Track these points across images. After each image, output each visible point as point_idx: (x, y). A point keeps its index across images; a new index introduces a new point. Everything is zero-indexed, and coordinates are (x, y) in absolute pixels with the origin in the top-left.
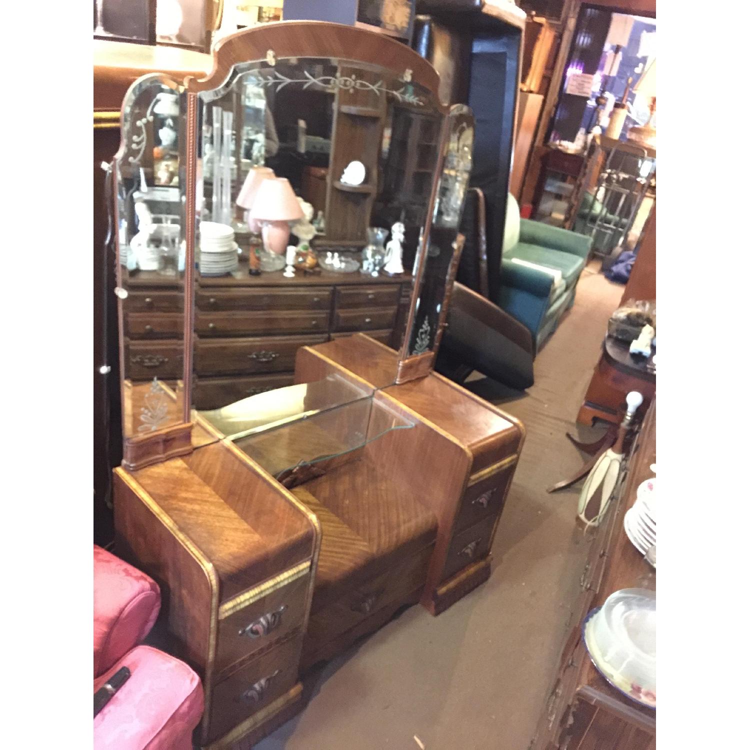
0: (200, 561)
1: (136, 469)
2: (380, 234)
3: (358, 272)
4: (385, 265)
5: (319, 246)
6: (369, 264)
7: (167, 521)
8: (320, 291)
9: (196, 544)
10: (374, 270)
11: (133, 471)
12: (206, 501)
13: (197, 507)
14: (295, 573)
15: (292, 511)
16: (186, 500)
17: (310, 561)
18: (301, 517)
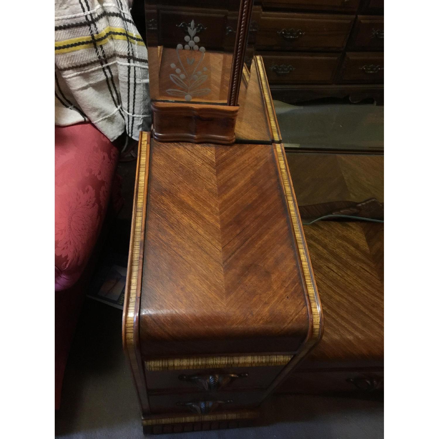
1: (160, 140)
11: (156, 140)
12: (202, 218)
13: (186, 220)
14: (262, 362)
15: (294, 288)
16: (182, 205)
17: (291, 357)
18: (300, 304)
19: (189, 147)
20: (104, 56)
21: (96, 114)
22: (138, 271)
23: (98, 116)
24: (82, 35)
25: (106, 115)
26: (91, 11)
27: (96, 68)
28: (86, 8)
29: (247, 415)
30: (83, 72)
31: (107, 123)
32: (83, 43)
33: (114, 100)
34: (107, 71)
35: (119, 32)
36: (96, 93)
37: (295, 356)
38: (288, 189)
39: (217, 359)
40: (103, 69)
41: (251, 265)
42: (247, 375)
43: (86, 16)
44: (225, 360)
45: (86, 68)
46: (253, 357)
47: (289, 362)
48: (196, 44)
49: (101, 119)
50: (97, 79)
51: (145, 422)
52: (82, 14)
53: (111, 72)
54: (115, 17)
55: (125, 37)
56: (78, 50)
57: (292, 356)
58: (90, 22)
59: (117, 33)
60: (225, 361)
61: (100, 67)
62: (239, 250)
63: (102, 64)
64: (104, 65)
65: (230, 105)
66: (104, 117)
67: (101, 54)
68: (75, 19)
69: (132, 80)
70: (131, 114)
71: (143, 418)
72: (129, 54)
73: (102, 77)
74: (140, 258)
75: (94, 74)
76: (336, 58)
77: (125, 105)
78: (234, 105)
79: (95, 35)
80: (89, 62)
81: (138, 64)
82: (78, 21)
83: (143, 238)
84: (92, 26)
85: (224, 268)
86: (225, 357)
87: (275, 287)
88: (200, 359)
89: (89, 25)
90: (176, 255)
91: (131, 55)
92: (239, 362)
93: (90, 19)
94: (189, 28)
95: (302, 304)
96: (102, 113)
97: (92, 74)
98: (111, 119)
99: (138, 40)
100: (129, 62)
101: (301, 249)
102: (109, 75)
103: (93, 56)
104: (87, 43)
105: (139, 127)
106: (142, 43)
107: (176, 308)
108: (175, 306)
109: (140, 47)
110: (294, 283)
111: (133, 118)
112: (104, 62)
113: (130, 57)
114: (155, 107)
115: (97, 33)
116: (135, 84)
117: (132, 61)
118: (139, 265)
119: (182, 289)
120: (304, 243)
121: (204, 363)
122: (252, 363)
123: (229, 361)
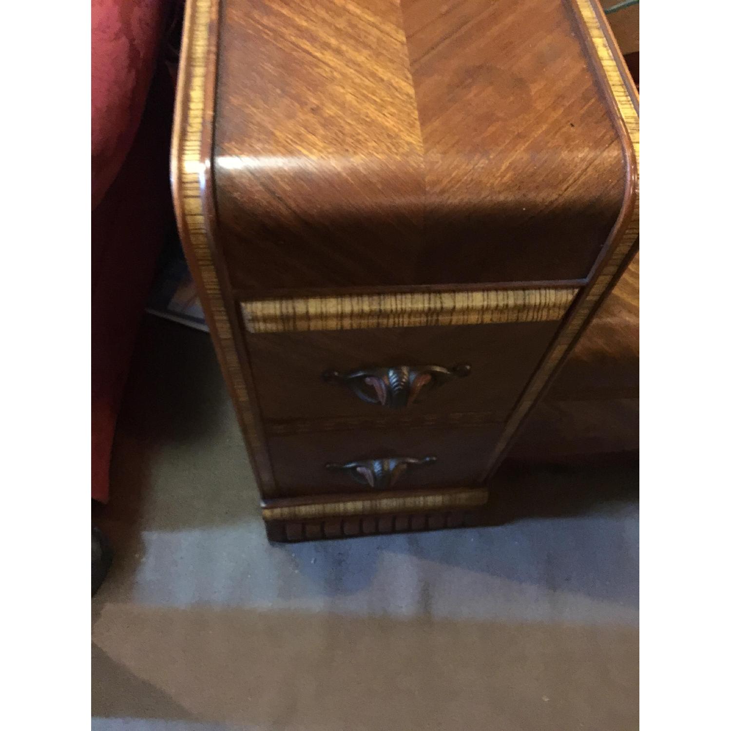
14: (507, 305)
15: (586, 108)
17: (573, 292)
18: (603, 136)
22: (206, 76)
29: (463, 497)
37: (583, 291)
39: (406, 298)
41: (480, 67)
42: (468, 367)
44: (424, 300)
46: (486, 294)
47: (571, 309)
51: (267, 513)
57: (576, 291)
60: (424, 304)
62: (447, 42)
71: (263, 505)
74: (209, 52)
83: (214, 16)
85: (413, 75)
86: (423, 292)
87: (539, 106)
88: (366, 299)
90: (296, 51)
92: (454, 307)
95: (608, 137)
101: (596, 37)
107: (301, 145)
108: (298, 142)
110: (585, 98)
118: (206, 66)
119: (315, 111)
120: (602, 27)
121: (375, 307)
122: (483, 310)
123: (432, 306)
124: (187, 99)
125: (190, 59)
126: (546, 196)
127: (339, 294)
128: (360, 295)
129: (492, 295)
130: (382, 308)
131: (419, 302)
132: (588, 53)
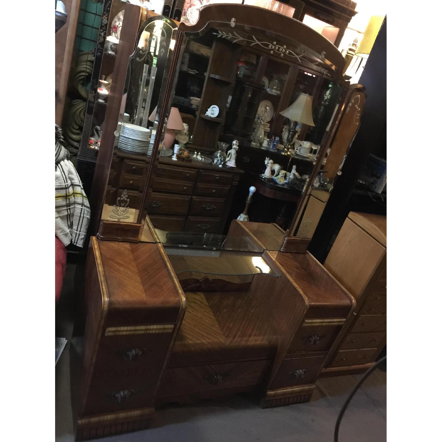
0: (103, 294)
1: (102, 240)
2: (224, 145)
3: (211, 164)
4: (226, 162)
5: (190, 148)
6: (218, 160)
7: (100, 269)
8: (190, 170)
9: (107, 286)
10: (221, 164)
11: (100, 240)
12: (129, 268)
13: (122, 269)
15: (173, 291)
16: (118, 263)
17: (174, 325)
19: (117, 243)
20: (69, 203)
21: (60, 231)
23: (61, 232)
24: (62, 193)
25: (65, 232)
26: (68, 183)
27: (64, 209)
28: (66, 182)
30: (58, 210)
31: (64, 237)
32: (61, 197)
33: (68, 225)
34: (69, 210)
35: (79, 193)
36: (61, 220)
37: (176, 325)
38: (166, 259)
40: (67, 209)
41: (154, 284)
43: (66, 185)
45: (60, 208)
47: (174, 329)
48: (126, 198)
49: (62, 234)
50: (63, 214)
52: (64, 184)
53: (70, 211)
54: (78, 187)
55: (81, 195)
56: (58, 199)
58: (66, 188)
59: (78, 194)
61: (66, 208)
62: (147, 279)
63: (67, 207)
64: (68, 208)
65: (138, 224)
66: (63, 233)
67: (68, 202)
68: (61, 186)
69: (82, 215)
70: (78, 232)
72: (82, 203)
73: (66, 213)
75: (63, 211)
76: (182, 219)
77: (75, 227)
78: (140, 224)
79: (68, 194)
80: (62, 205)
81: (85, 208)
82: (61, 187)
84: (67, 190)
85: (142, 285)
87: (165, 290)
89: (66, 189)
91: (83, 203)
93: (67, 187)
94: (124, 192)
96: (63, 231)
97: (62, 211)
98: (66, 235)
99: (86, 197)
100: (82, 207)
102: (69, 213)
103: (64, 203)
104: (63, 196)
105: (82, 239)
106: (87, 199)
109: (86, 200)
110: (173, 289)
111: (79, 234)
112: (68, 207)
113: (82, 205)
114: (103, 223)
115: (69, 193)
116: (83, 217)
117: (83, 206)
118: (104, 283)
119: (126, 291)
120: (175, 277)
121: (135, 328)
122: (156, 329)
123: (146, 328)
124: (102, 289)
125: (101, 281)
126: (167, 305)
127: (127, 326)
128: (131, 326)
129: (158, 326)
130: (136, 328)
131: (143, 327)
132: (173, 282)
